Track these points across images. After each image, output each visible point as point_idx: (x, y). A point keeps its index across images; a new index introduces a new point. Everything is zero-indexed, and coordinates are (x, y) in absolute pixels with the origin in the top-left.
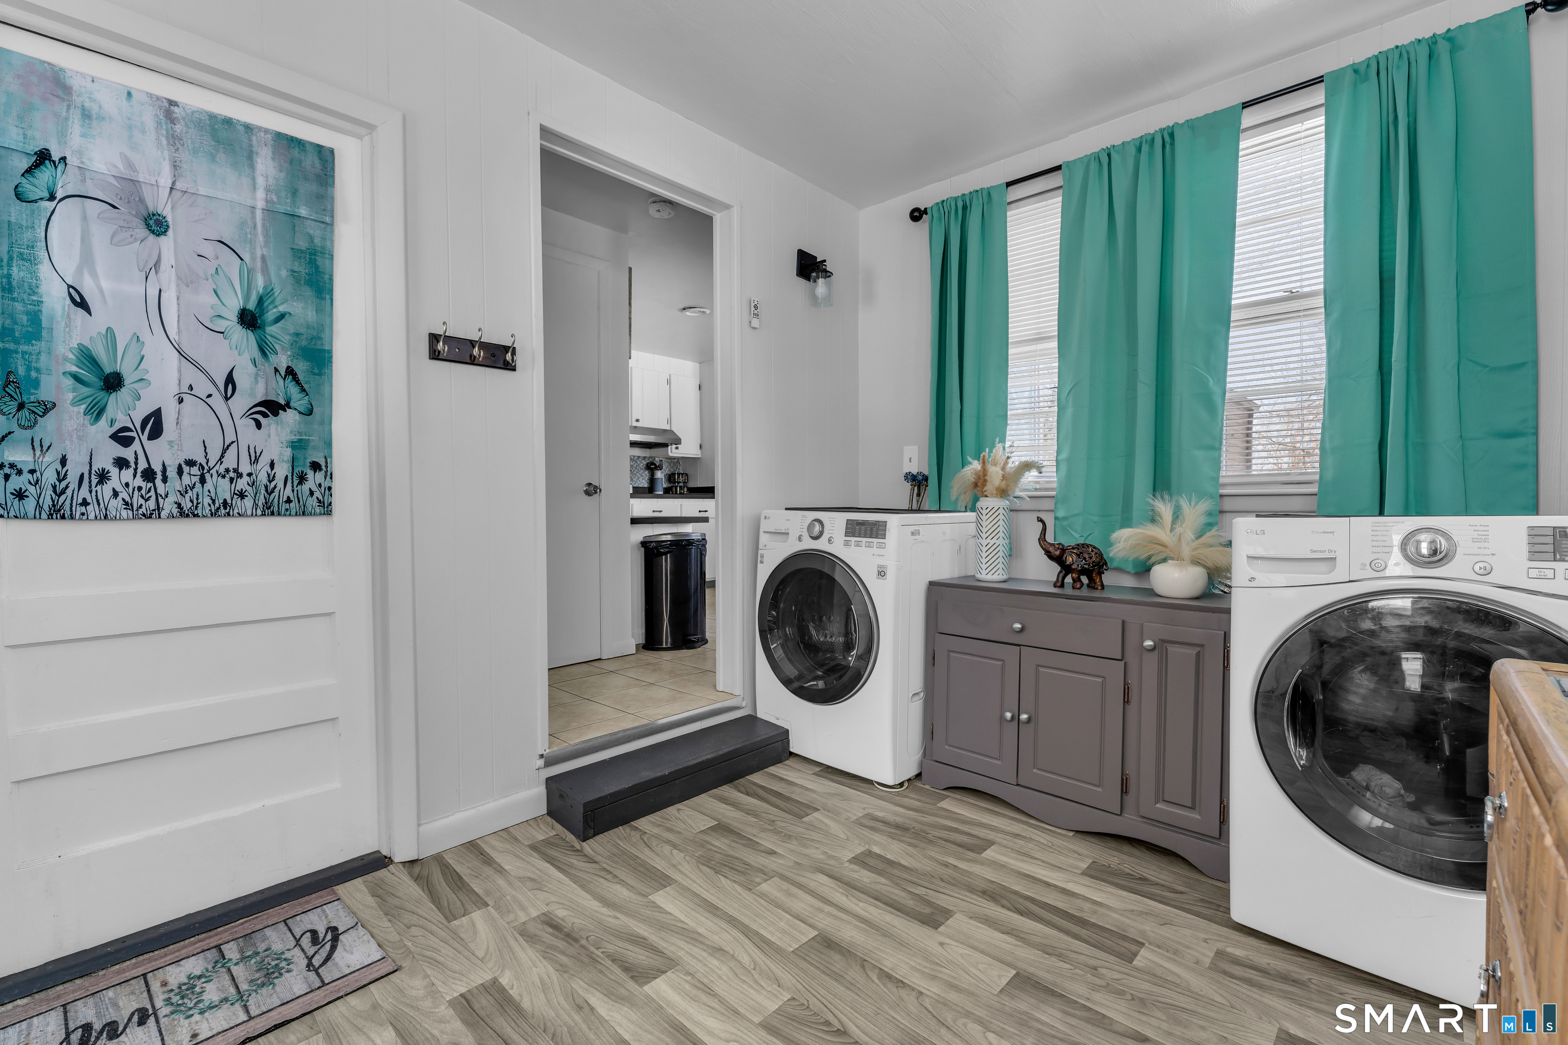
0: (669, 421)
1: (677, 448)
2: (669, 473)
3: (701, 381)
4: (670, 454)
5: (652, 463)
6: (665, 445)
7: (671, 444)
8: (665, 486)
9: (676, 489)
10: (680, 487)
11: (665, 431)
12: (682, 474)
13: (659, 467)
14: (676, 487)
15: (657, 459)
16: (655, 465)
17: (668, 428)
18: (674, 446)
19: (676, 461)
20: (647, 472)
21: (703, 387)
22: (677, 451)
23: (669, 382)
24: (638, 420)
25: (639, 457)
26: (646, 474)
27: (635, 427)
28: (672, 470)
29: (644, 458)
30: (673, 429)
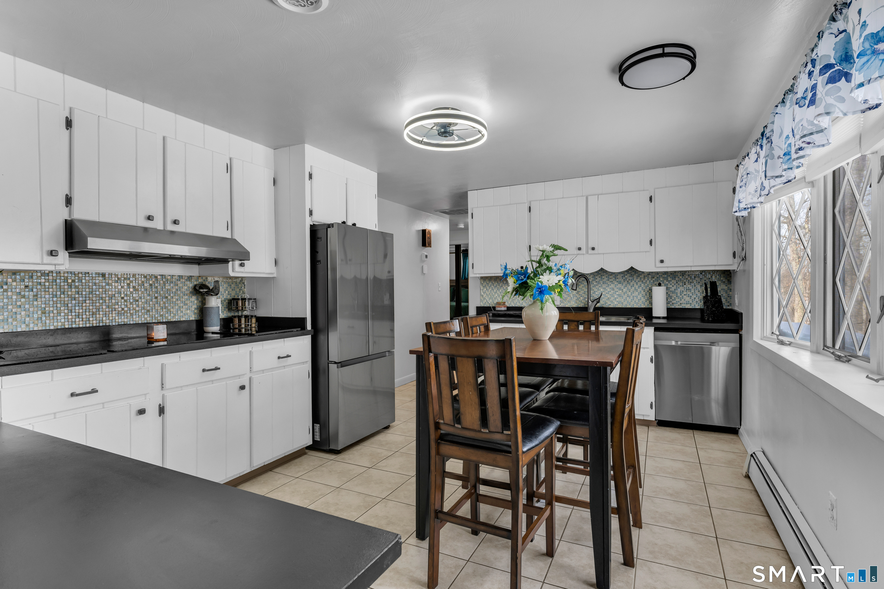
0: (230, 226)
1: (242, 265)
2: (229, 297)
3: (276, 173)
4: (232, 274)
5: (203, 286)
6: (225, 261)
7: (233, 260)
8: (223, 315)
9: (240, 321)
10: (246, 317)
11: (223, 240)
12: (249, 299)
13: (214, 291)
14: (239, 317)
15: (210, 279)
16: (207, 287)
17: (229, 236)
18: (237, 263)
19: (238, 280)
20: (194, 299)
21: (278, 182)
22: (242, 269)
23: (229, 168)
24: (176, 222)
25: (181, 277)
26: (194, 302)
27: (172, 232)
28: (233, 295)
29: (190, 278)
30: (236, 237)
